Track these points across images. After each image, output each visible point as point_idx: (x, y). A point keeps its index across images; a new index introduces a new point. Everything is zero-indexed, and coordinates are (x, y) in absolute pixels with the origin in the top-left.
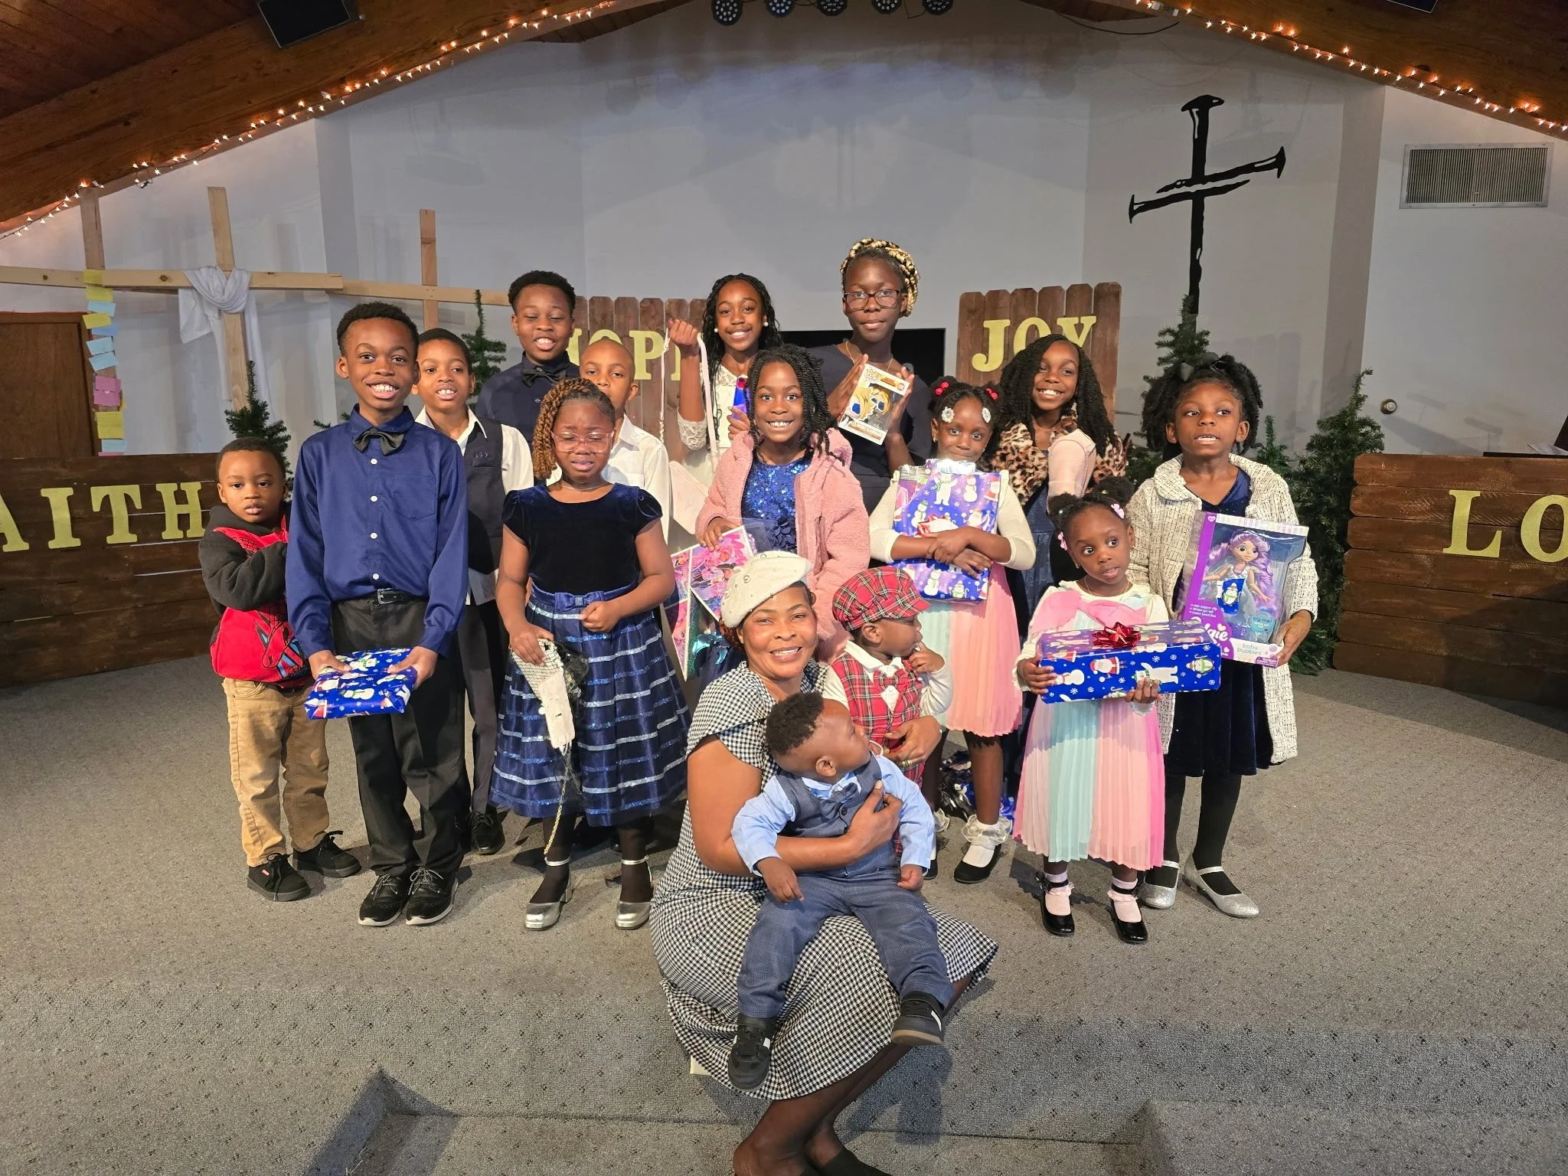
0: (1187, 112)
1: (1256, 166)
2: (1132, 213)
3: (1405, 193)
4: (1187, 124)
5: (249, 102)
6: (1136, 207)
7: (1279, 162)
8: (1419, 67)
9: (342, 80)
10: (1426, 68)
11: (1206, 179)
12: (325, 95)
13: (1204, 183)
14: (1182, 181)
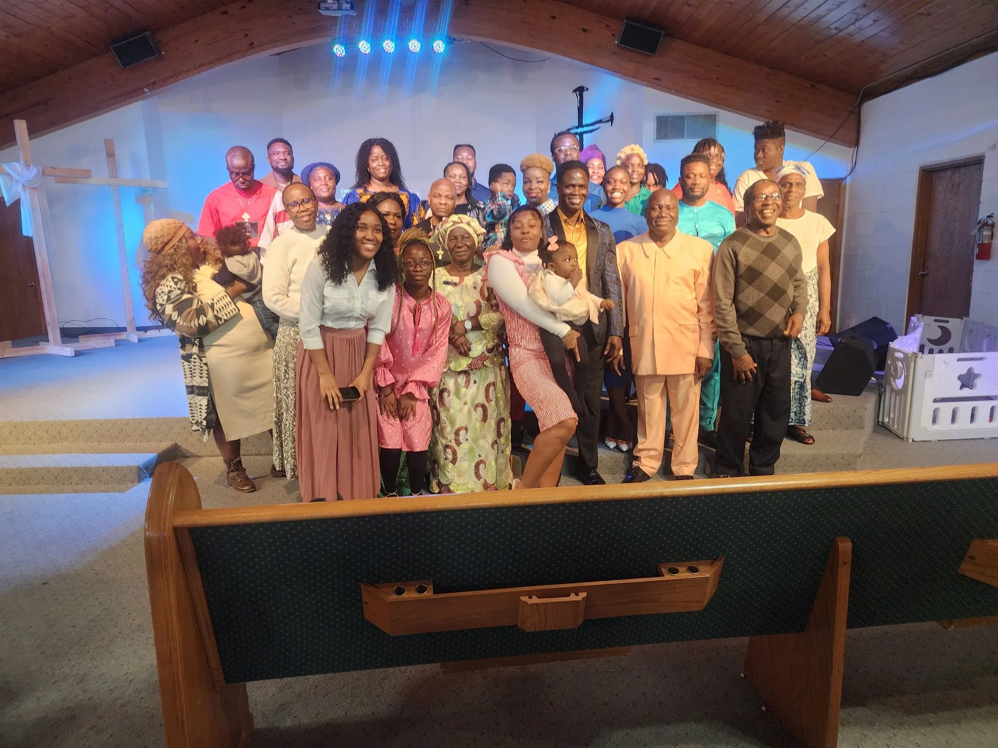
0: (575, 93)
1: (603, 120)
3: (655, 136)
4: (574, 99)
7: (611, 119)
8: (655, 79)
9: (154, 83)
10: (658, 79)
11: (583, 126)
12: (146, 90)
13: (583, 128)
14: (574, 126)
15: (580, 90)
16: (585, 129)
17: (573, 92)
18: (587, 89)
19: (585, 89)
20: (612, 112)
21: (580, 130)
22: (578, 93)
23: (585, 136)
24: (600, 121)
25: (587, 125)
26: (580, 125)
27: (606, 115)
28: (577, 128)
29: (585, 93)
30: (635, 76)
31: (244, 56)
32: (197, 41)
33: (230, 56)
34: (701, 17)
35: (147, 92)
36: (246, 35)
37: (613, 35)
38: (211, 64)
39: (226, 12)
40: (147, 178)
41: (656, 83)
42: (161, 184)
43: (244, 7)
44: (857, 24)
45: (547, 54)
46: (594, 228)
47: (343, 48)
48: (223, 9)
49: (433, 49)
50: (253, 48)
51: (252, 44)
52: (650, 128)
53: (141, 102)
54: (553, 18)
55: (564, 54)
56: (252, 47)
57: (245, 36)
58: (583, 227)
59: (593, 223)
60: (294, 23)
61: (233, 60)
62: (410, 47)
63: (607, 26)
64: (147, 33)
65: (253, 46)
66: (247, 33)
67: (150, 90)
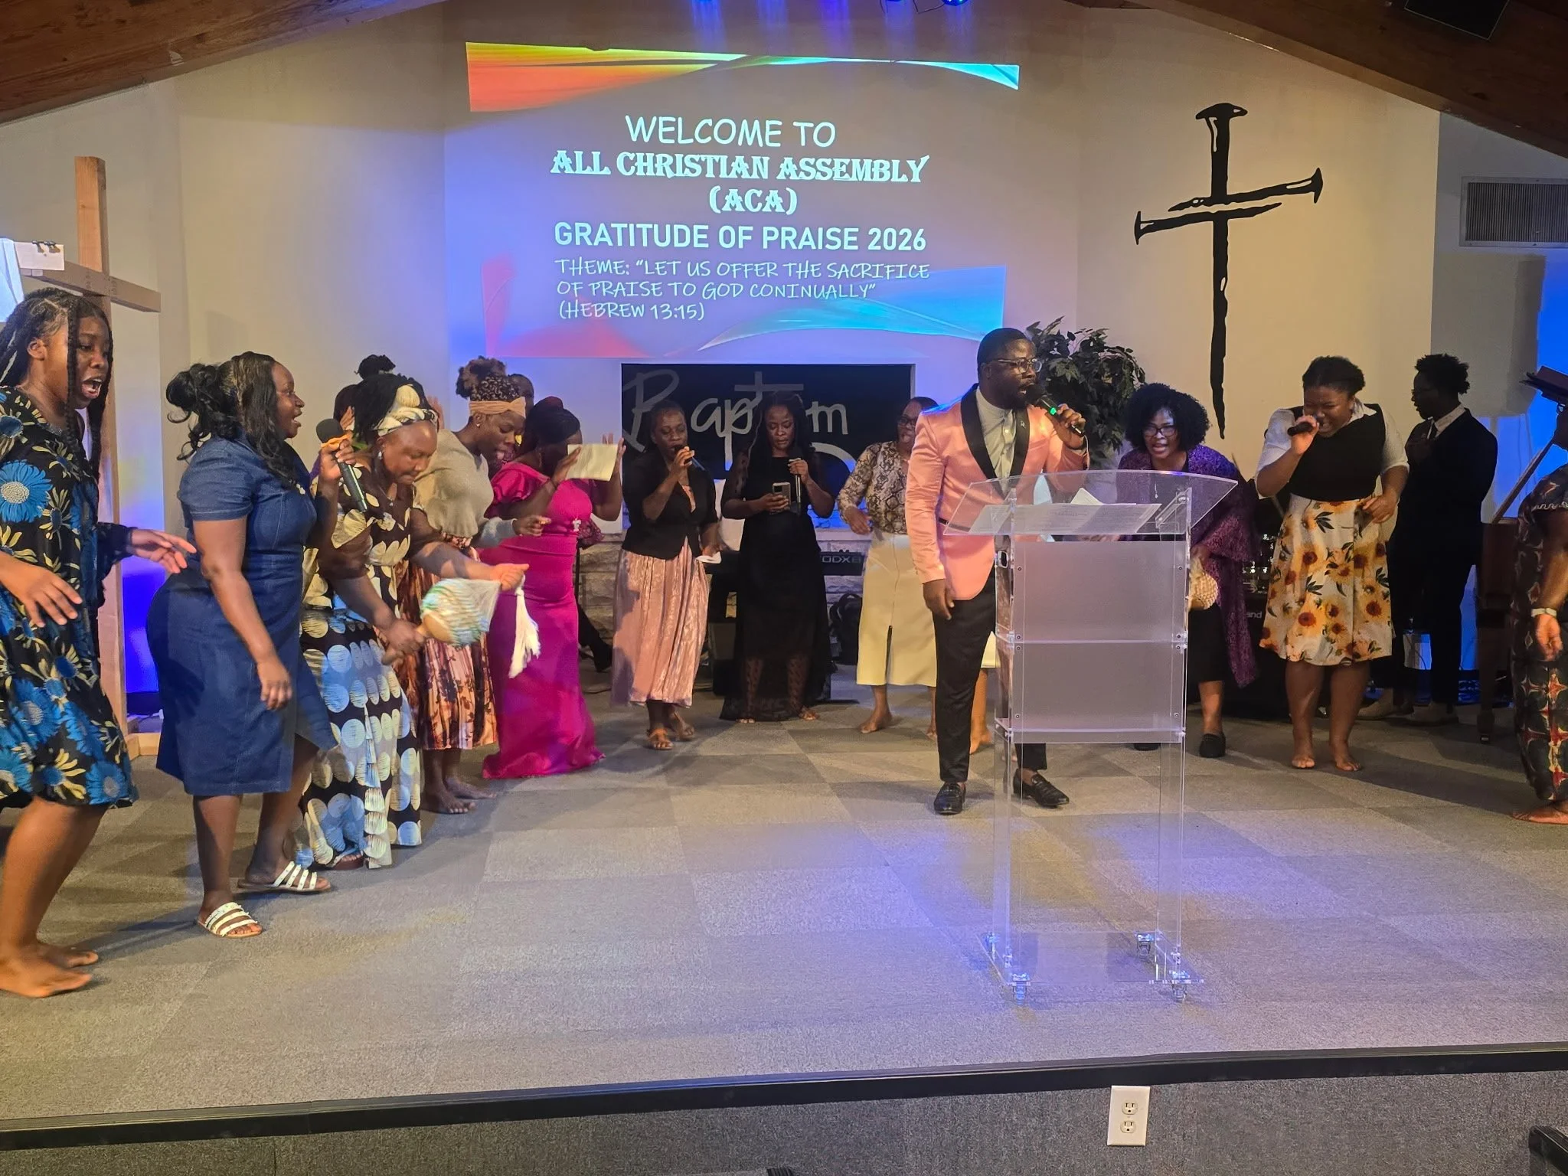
0: (1204, 119)
1: (1288, 187)
2: (1139, 233)
3: (1464, 230)
5: (65, 60)
6: (1143, 226)
7: (1315, 185)
9: (202, 39)
10: (1482, 96)
11: (1229, 199)
12: (175, 55)
13: (1227, 203)
14: (1199, 199)
15: (1221, 115)
16: (1233, 206)
17: (1199, 117)
18: (1243, 112)
19: (1236, 111)
20: (1318, 170)
21: (1214, 209)
22: (1212, 119)
23: (1231, 223)
24: (1281, 190)
25: (1241, 197)
26: (1219, 192)
27: (1299, 176)
28: (1208, 202)
29: (1233, 122)
35: (179, 62)
41: (1476, 103)
67: (185, 57)
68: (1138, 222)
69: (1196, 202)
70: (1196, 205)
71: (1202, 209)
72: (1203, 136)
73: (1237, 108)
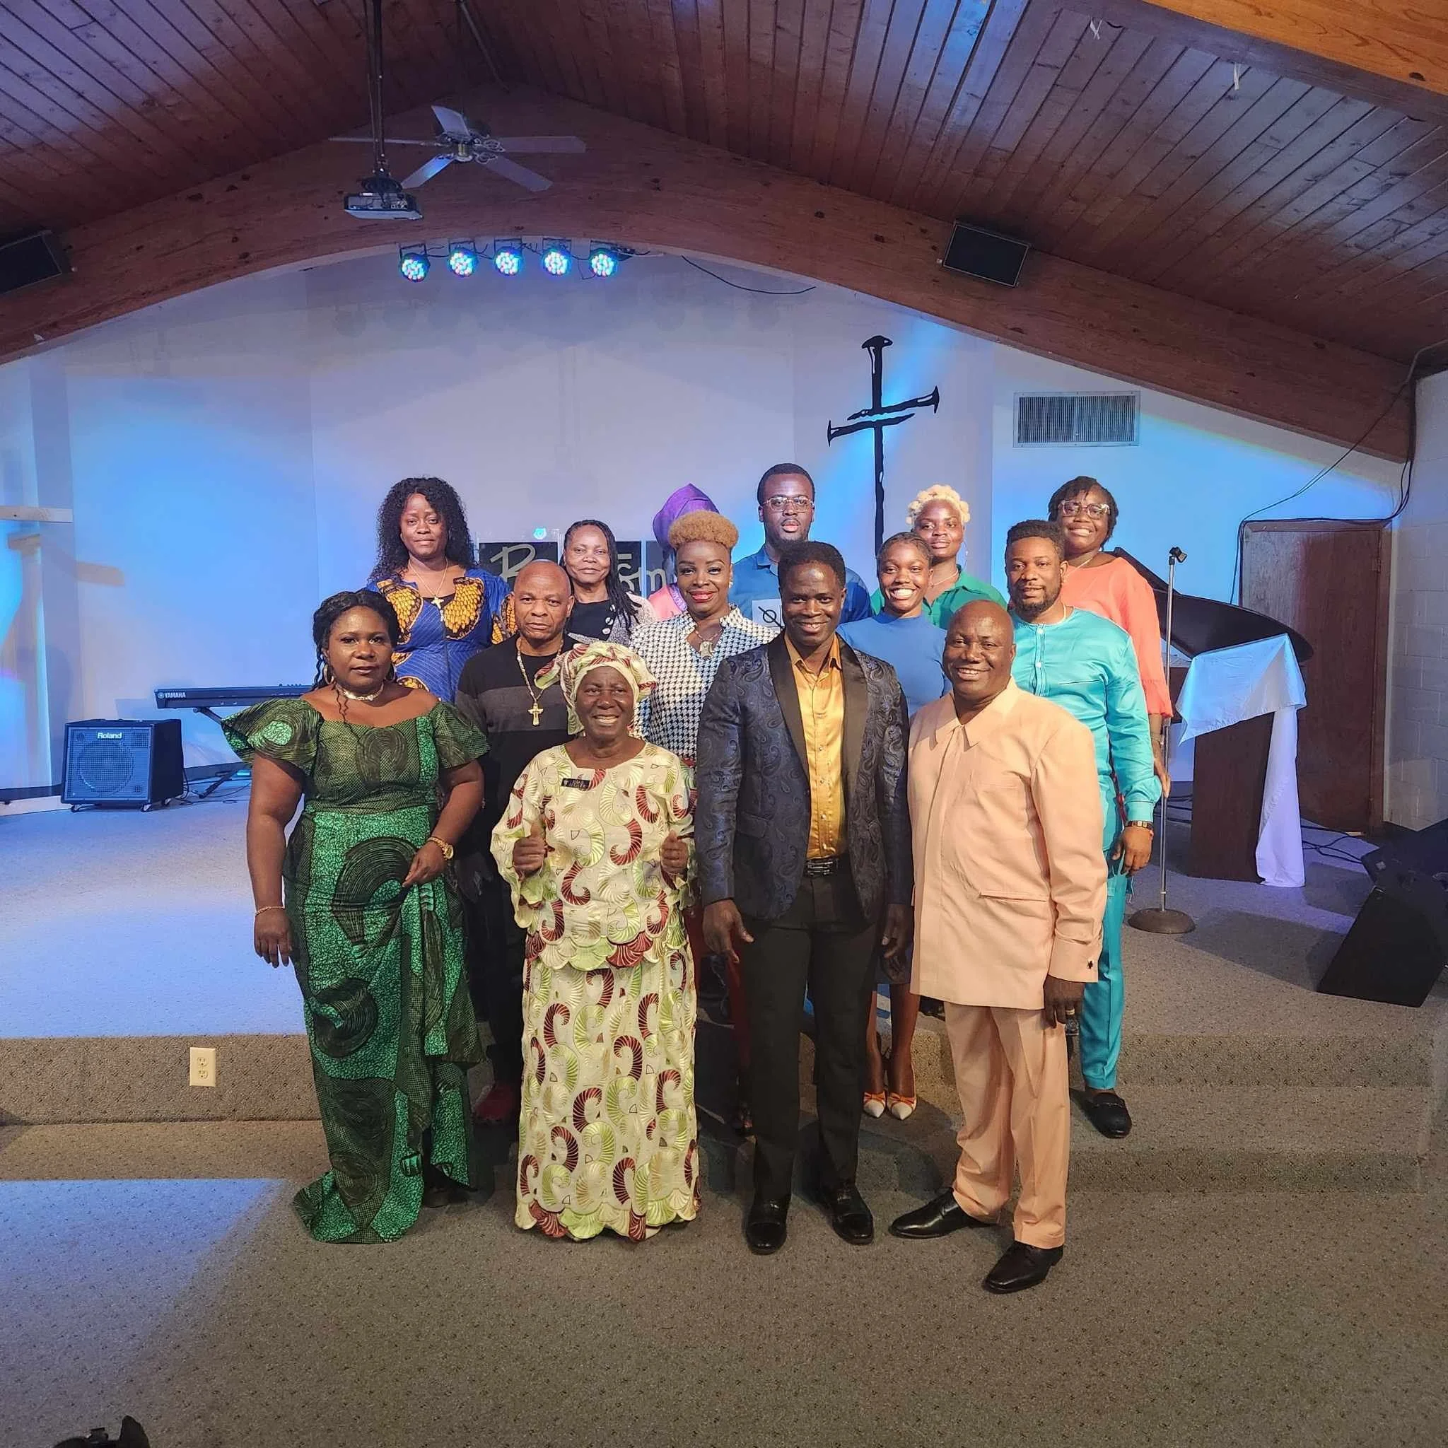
0: (866, 349)
1: (919, 401)
2: (830, 437)
3: (1017, 434)
6: (832, 432)
7: (934, 399)
8: (1013, 329)
9: (55, 325)
10: (1020, 330)
11: (883, 411)
12: (38, 337)
13: (882, 414)
14: (865, 410)
15: (877, 344)
16: (886, 416)
17: (863, 347)
18: (890, 343)
19: (886, 342)
20: (936, 388)
21: (874, 418)
22: (872, 348)
23: (884, 428)
24: (913, 403)
25: (890, 409)
26: (877, 408)
27: (924, 392)
28: (870, 413)
29: (885, 350)
30: (975, 323)
31: (230, 277)
32: (138, 249)
33: (203, 277)
34: (1098, 221)
35: (41, 341)
36: (235, 239)
37: (934, 248)
38: (165, 291)
39: (198, 197)
40: (32, 502)
41: (1017, 336)
42: (58, 515)
43: (232, 188)
44: (1400, 240)
45: (811, 281)
46: (860, 679)
47: (420, 265)
48: (194, 191)
49: (592, 270)
50: (247, 262)
51: (246, 255)
52: (1006, 420)
53: (28, 358)
54: (820, 215)
55: (840, 282)
56: (245, 261)
57: (233, 241)
58: (836, 674)
59: (859, 665)
60: (326, 218)
61: (207, 284)
62: (547, 265)
63: (924, 231)
64: (44, 233)
65: (247, 259)
66: (238, 235)
67: (46, 338)
68: (830, 429)
69: (863, 413)
70: (864, 415)
71: (867, 418)
72: (865, 360)
73: (887, 340)
